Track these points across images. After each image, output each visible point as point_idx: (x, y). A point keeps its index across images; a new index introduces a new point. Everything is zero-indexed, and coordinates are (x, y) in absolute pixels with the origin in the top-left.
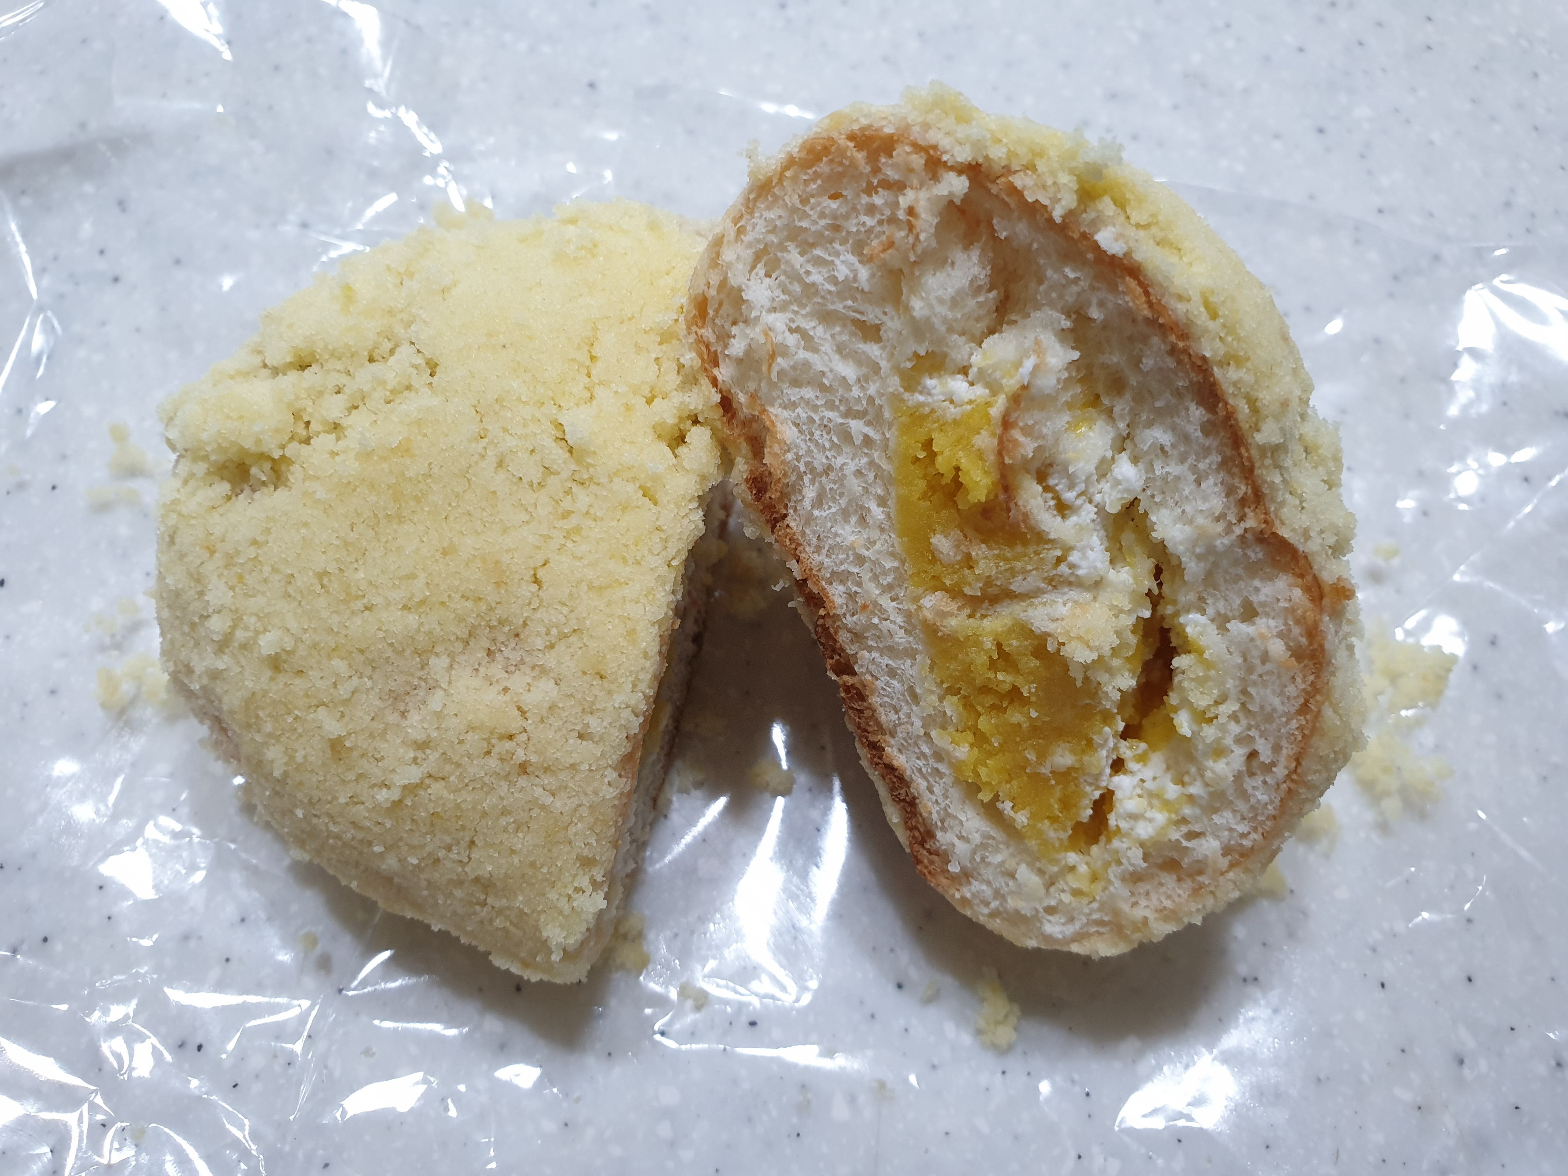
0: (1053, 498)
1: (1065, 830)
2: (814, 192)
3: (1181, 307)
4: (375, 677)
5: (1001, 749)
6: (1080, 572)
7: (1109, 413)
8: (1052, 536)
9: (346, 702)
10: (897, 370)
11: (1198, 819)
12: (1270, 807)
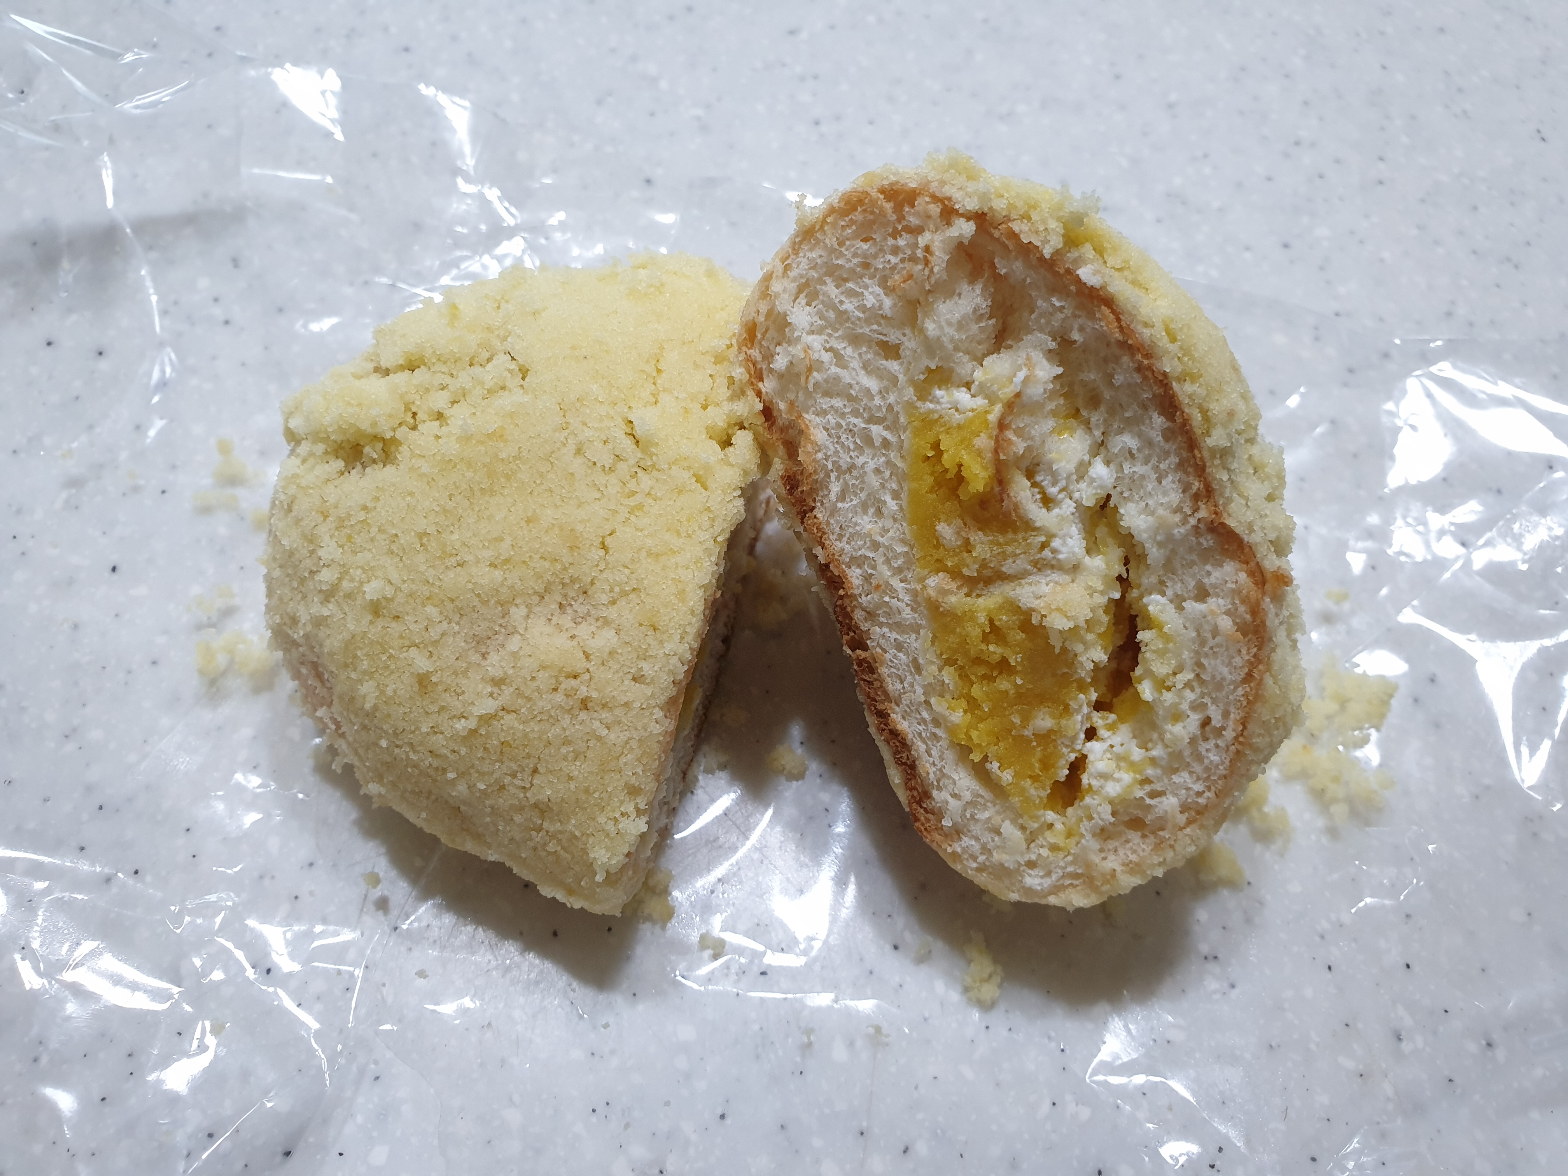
0: (1039, 493)
1: (1044, 789)
2: (849, 236)
3: (1147, 332)
4: (462, 622)
5: (991, 714)
6: (1061, 556)
7: (1087, 424)
8: (1038, 524)
9: (435, 643)
10: (912, 382)
11: (1159, 779)
12: (1221, 768)
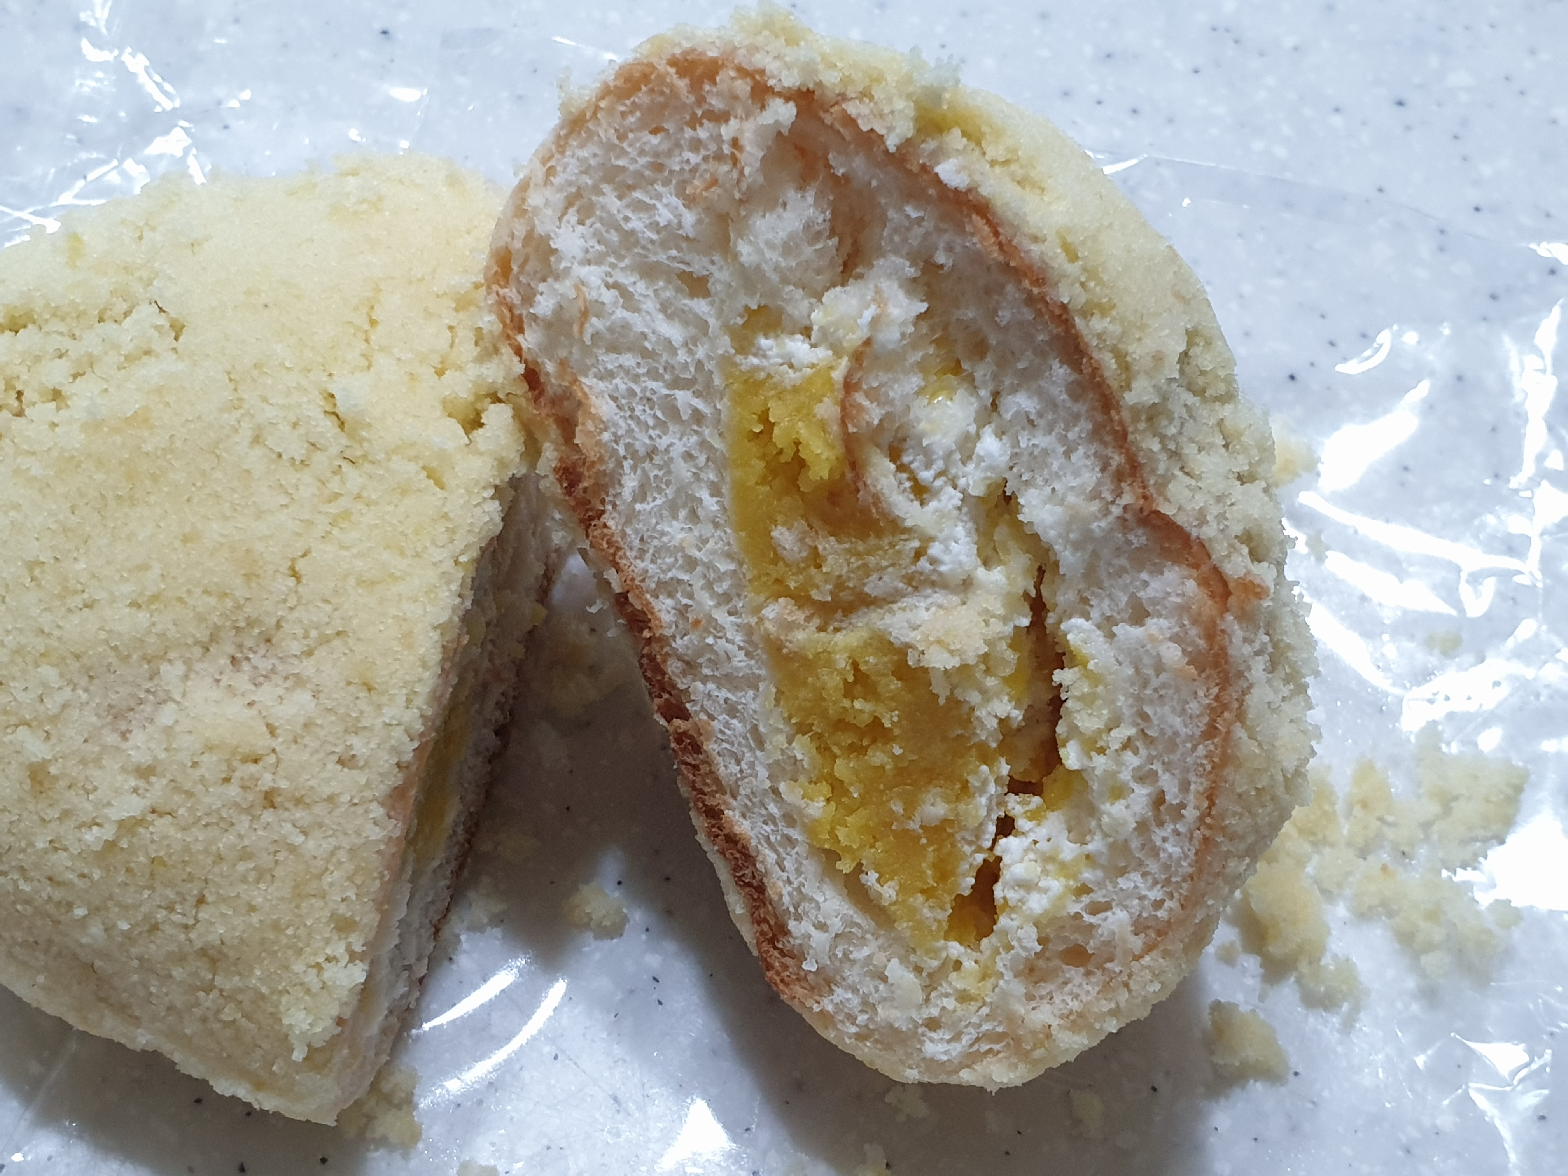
0: (909, 479)
2: (633, 127)
4: (92, 688)
5: (863, 802)
6: (943, 568)
7: (971, 381)
8: (909, 523)
9: (54, 719)
10: (728, 328)
11: (1101, 885)
12: (1184, 864)
